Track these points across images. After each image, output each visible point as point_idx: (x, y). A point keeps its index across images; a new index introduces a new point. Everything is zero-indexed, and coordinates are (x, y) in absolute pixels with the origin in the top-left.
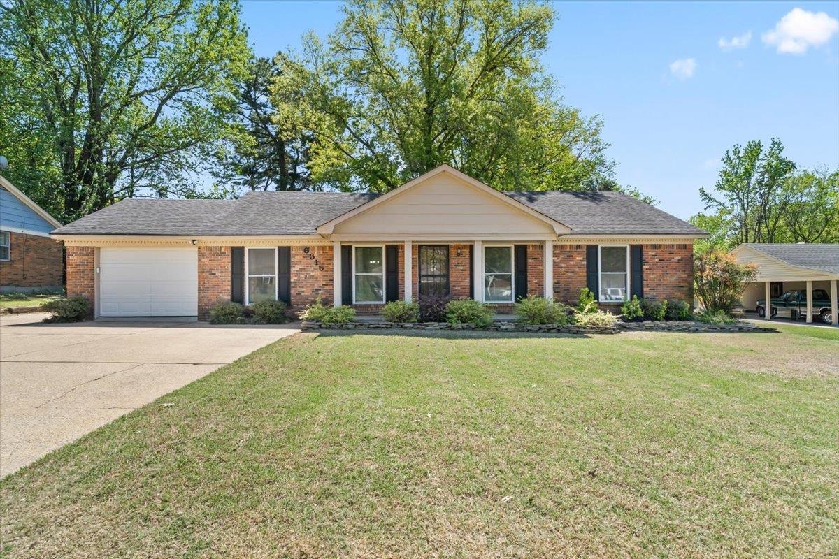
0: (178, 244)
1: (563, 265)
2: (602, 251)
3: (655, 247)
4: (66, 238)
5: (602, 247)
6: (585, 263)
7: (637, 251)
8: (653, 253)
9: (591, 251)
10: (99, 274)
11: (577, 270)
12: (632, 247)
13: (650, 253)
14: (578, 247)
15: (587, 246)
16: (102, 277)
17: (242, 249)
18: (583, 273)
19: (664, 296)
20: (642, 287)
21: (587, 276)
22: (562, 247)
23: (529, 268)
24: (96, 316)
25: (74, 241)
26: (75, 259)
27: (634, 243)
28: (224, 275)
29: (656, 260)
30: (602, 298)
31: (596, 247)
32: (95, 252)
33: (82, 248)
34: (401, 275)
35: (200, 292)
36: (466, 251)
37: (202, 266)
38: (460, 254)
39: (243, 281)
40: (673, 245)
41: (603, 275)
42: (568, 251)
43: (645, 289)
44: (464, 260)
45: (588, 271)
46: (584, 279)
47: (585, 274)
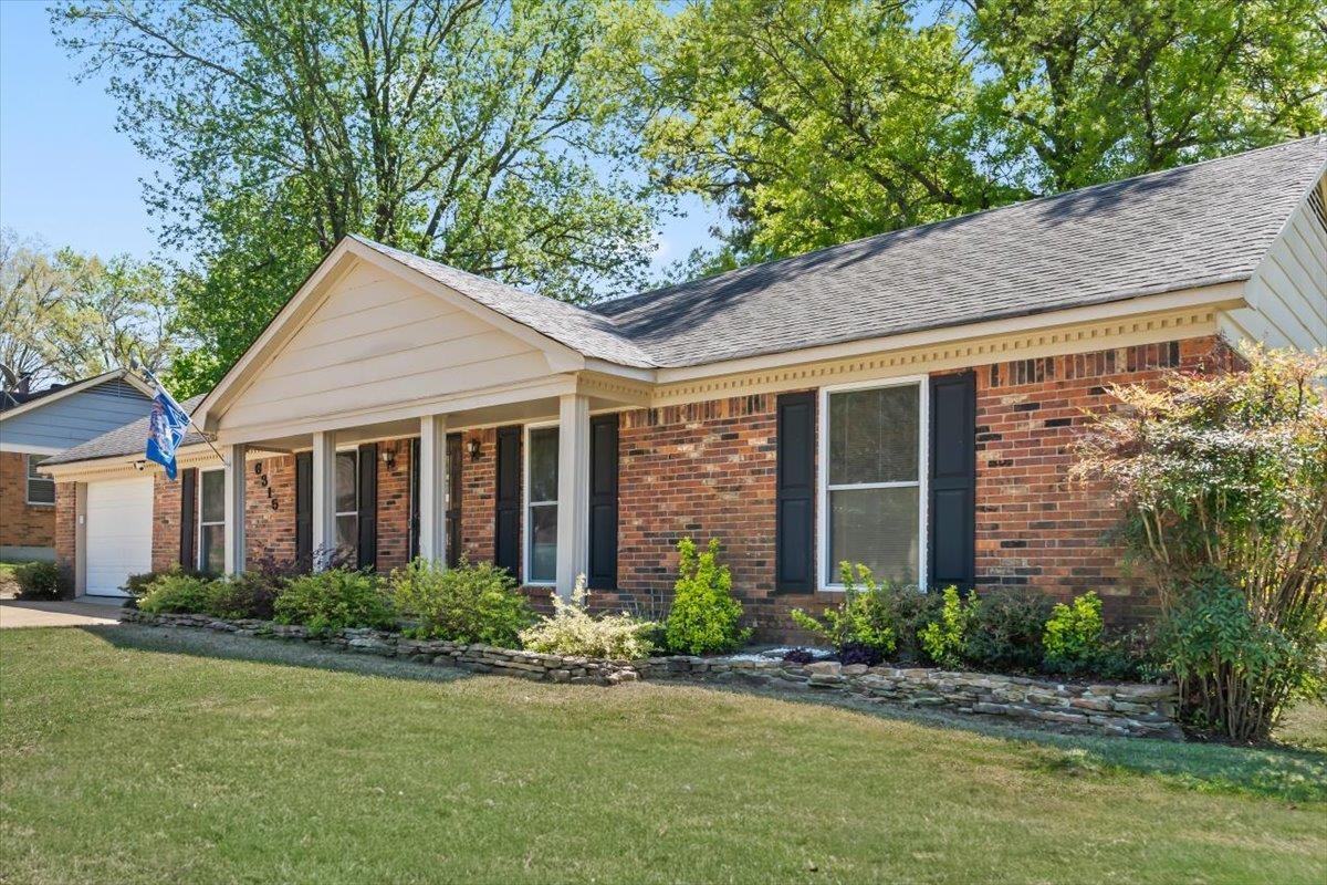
1: (710, 468)
2: (833, 409)
3: (1029, 370)
4: (53, 469)
5: (832, 395)
6: (772, 456)
7: (957, 389)
8: (1022, 398)
9: (795, 410)
10: (84, 527)
11: (750, 480)
12: (937, 381)
13: (1007, 400)
14: (755, 402)
15: (782, 396)
16: (90, 533)
17: (194, 471)
18: (767, 492)
20: (969, 533)
21: (781, 502)
22: (709, 408)
23: (623, 481)
24: (78, 593)
25: (61, 475)
26: (61, 502)
27: (946, 366)
28: (175, 523)
29: (1033, 425)
30: (831, 580)
31: (812, 395)
32: (77, 490)
33: (66, 485)
34: (381, 515)
35: (154, 554)
36: (490, 446)
37: (156, 506)
38: (476, 455)
39: (193, 533)
40: (1111, 355)
41: (832, 495)
42: (724, 422)
43: (981, 545)
44: (487, 469)
45: (781, 486)
46: (770, 510)
47: (773, 494)
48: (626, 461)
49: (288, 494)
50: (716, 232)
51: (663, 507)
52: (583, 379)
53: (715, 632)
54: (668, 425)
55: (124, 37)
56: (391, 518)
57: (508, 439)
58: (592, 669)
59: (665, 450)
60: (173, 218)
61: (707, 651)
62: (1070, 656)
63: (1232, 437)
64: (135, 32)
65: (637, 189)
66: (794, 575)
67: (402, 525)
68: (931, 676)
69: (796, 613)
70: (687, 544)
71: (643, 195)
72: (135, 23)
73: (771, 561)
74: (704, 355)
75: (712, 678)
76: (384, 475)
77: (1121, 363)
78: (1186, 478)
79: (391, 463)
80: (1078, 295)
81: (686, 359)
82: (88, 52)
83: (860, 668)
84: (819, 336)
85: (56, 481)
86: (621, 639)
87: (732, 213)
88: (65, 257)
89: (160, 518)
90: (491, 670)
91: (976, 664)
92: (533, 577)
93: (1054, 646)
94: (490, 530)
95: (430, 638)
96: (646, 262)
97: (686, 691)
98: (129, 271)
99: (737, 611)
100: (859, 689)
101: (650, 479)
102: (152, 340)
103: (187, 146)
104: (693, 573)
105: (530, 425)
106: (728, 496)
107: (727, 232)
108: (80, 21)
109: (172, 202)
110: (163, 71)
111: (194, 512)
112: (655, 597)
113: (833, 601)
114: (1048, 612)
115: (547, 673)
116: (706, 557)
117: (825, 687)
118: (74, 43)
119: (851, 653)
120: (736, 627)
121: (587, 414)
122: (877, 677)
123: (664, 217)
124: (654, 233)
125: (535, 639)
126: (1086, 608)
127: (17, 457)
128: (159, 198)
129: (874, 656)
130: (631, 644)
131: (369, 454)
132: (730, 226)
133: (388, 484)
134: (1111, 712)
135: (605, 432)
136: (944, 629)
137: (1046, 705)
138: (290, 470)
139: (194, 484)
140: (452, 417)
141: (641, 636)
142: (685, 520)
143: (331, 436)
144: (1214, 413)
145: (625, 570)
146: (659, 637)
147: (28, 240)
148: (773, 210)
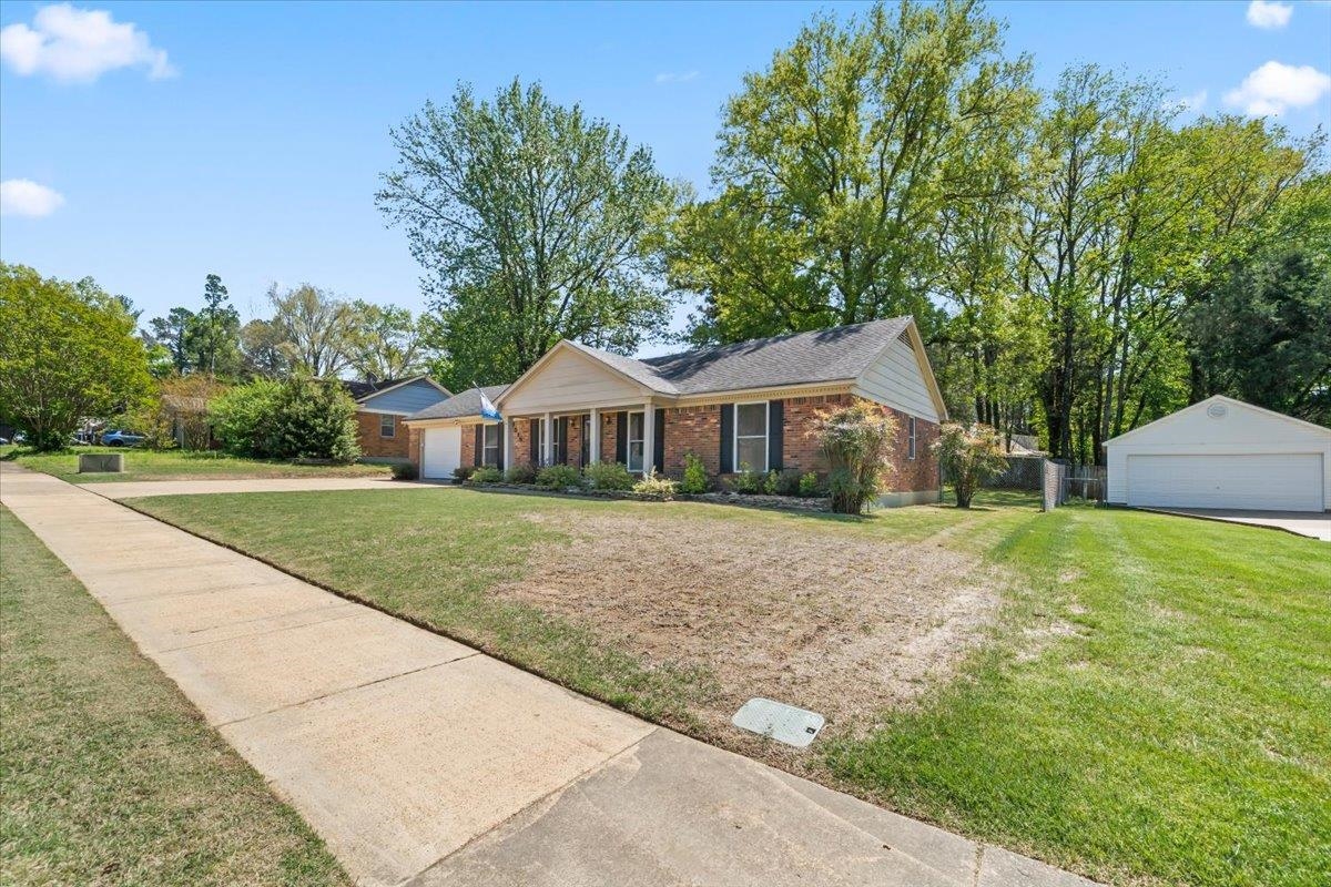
0: (443, 425)
1: (698, 430)
2: (739, 411)
3: (799, 401)
4: (408, 423)
5: (739, 406)
6: (719, 426)
7: (777, 406)
8: (796, 410)
9: (726, 410)
10: (423, 448)
11: (711, 434)
12: (772, 403)
13: (792, 410)
14: (713, 407)
15: (722, 406)
16: (426, 451)
17: (482, 425)
18: (717, 438)
19: (809, 466)
20: (781, 453)
21: (721, 442)
22: (697, 408)
23: (666, 433)
24: (421, 476)
25: (412, 425)
26: (412, 437)
27: (774, 398)
28: (472, 447)
29: (800, 418)
30: (738, 468)
31: (732, 405)
32: (420, 432)
33: (415, 430)
34: (569, 444)
35: (461, 460)
36: (615, 420)
37: (462, 440)
38: (609, 422)
39: (481, 452)
40: (822, 397)
41: (738, 440)
42: (701, 413)
43: (785, 457)
44: (614, 427)
45: (722, 436)
46: (718, 444)
47: (718, 439)
48: (667, 426)
49: (527, 436)
50: (700, 308)
51: (681, 443)
52: (653, 398)
53: (699, 486)
54: (683, 414)
55: (412, 207)
56: (574, 447)
57: (622, 417)
58: (659, 497)
59: (681, 423)
60: (436, 297)
61: (696, 492)
62: (807, 491)
63: (845, 426)
64: (418, 205)
65: (662, 290)
66: (726, 467)
67: (579, 448)
68: (765, 497)
69: (725, 479)
70: (689, 455)
71: (665, 293)
72: (418, 201)
73: (718, 462)
74: (695, 390)
75: (698, 500)
76: (570, 429)
77: (825, 399)
78: (832, 438)
79: (573, 425)
80: (812, 378)
81: (689, 391)
82: (394, 214)
83: (744, 496)
84: (734, 385)
85: (410, 427)
86: (668, 487)
87: (707, 299)
88: (359, 304)
89: (464, 445)
90: (624, 498)
91: (780, 494)
92: (631, 468)
93: (803, 488)
94: (614, 451)
95: (600, 488)
96: (667, 324)
97: (689, 503)
98: (394, 312)
99: (706, 479)
100: (744, 502)
101: (676, 433)
102: (406, 349)
103: (445, 263)
104: (691, 466)
105: (630, 412)
106: (703, 440)
107: (705, 308)
108: (389, 199)
109: (436, 290)
110: (430, 224)
111: (481, 442)
112: (677, 474)
113: (737, 476)
114: (799, 477)
115: (643, 498)
116: (696, 461)
117: (733, 502)
118: (387, 210)
119: (742, 492)
120: (706, 484)
121: (654, 408)
122: (750, 498)
123: (675, 303)
124: (670, 311)
125: (638, 488)
126: (812, 476)
127: (376, 415)
128: (430, 288)
129: (750, 492)
130: (671, 489)
131: (564, 420)
132: (706, 306)
133: (571, 432)
134: (814, 506)
135: (660, 416)
136: (771, 483)
137: (797, 504)
138: (528, 426)
139: (481, 431)
140: (602, 409)
141: (674, 487)
142: (688, 448)
143: (551, 414)
144: (843, 418)
145: (666, 466)
146: (680, 487)
147: (340, 296)
148: (726, 306)
